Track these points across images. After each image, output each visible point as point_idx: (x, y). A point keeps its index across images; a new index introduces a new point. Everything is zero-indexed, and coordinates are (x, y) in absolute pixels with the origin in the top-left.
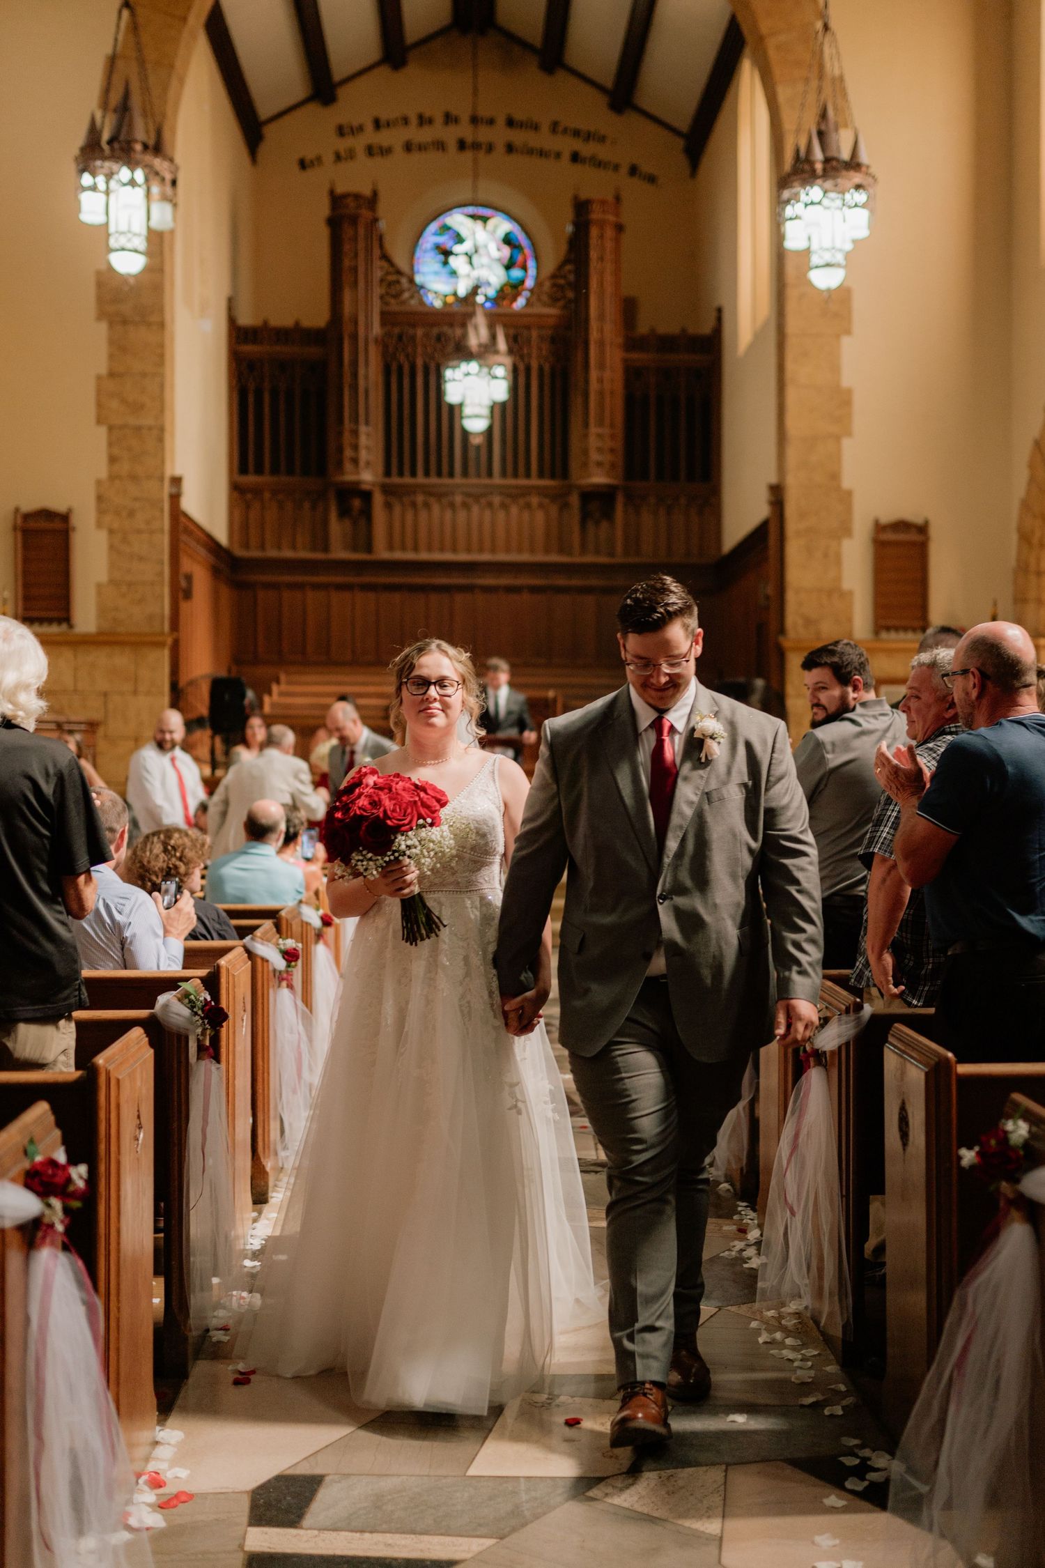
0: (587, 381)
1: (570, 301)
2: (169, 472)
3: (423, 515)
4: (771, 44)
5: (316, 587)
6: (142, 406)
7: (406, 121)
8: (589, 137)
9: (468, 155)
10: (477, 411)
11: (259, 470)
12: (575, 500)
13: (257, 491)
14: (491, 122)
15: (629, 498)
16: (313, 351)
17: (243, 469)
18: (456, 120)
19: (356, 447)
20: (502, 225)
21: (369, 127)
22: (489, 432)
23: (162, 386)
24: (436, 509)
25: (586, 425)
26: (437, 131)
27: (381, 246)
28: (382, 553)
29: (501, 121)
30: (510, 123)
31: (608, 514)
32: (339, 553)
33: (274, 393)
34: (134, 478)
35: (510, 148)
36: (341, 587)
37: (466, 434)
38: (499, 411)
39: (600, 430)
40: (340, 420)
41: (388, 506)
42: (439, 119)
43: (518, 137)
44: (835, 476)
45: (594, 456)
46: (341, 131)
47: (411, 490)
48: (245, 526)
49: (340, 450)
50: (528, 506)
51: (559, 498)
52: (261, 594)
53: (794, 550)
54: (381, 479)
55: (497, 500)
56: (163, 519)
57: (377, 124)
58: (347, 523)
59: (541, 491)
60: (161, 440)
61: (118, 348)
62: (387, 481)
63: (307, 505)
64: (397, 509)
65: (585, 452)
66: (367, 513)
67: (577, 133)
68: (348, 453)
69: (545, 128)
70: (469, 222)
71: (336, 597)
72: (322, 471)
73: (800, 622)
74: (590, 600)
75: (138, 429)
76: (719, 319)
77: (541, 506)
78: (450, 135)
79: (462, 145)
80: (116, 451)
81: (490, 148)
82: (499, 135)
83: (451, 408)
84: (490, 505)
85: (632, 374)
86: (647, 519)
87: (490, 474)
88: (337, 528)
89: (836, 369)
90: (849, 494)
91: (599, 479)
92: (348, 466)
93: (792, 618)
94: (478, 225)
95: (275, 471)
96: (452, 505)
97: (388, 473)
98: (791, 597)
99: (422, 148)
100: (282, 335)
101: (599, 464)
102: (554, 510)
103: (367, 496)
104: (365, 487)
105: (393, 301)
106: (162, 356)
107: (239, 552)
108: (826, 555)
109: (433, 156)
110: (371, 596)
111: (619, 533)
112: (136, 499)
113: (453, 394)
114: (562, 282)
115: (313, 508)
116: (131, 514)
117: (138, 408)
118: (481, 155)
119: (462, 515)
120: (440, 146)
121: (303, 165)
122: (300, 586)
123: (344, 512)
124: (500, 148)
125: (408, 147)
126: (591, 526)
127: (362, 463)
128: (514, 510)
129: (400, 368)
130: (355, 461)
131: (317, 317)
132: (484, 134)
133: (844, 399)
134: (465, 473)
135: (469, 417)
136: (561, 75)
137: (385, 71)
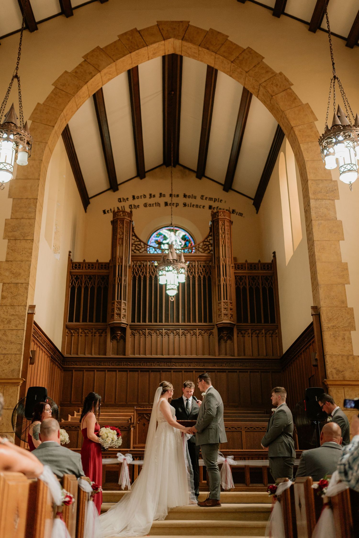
0: (219, 281)
1: (211, 251)
2: (29, 303)
3: (148, 339)
4: (296, 130)
5: (99, 370)
6: (20, 274)
7: (145, 196)
8: (215, 200)
9: (169, 207)
10: (172, 287)
11: (78, 320)
12: (215, 331)
13: (76, 329)
14: (178, 196)
15: (239, 331)
16: (104, 272)
17: (71, 320)
18: (164, 196)
19: (120, 309)
20: (181, 233)
21: (131, 198)
22: (177, 295)
23: (29, 266)
24: (154, 336)
25: (220, 299)
26: (157, 199)
27: (133, 231)
28: (129, 354)
29: (181, 195)
30: (185, 196)
31: (230, 337)
32: (110, 355)
33: (86, 288)
34: (12, 306)
35: (185, 205)
36: (110, 370)
37: (167, 296)
38: (182, 287)
39: (225, 301)
40: (114, 299)
41: (133, 334)
42: (158, 195)
43: (188, 201)
44: (344, 302)
45: (223, 312)
46: (120, 200)
47: (143, 328)
48: (70, 343)
49: (113, 310)
50: (195, 334)
51: (209, 331)
52: (74, 373)
53: (327, 336)
54: (130, 323)
55: (181, 331)
56: (24, 324)
57: (134, 197)
58: (115, 342)
59: (200, 328)
60: (27, 289)
61: (11, 250)
62: (133, 324)
63: (97, 335)
64: (137, 336)
65: (220, 310)
66: (124, 338)
67: (211, 199)
68: (116, 311)
69: (199, 198)
70: (169, 232)
71: (108, 374)
72: (105, 320)
73: (334, 371)
74: (224, 375)
75: (17, 284)
76: (275, 256)
77: (200, 334)
78: (162, 201)
79: (166, 204)
80: (5, 294)
81: (177, 205)
82: (181, 200)
83: (161, 286)
84: (178, 334)
85: (238, 279)
86: (248, 339)
87: (178, 321)
88: (110, 345)
89: (339, 254)
90: (352, 309)
91: (226, 321)
92: (116, 317)
93: (330, 370)
94: (172, 233)
95: (84, 320)
96: (161, 334)
97: (133, 321)
98: (328, 359)
99: (150, 205)
100: (91, 265)
101: (226, 315)
102: (206, 336)
103: (124, 330)
104: (123, 326)
105: (137, 252)
106: (31, 253)
107: (66, 355)
108: (344, 339)
109: (155, 208)
110: (124, 374)
111: (236, 345)
112: (13, 315)
113: (162, 281)
114: (207, 243)
115: (100, 336)
116: (9, 322)
117: (17, 275)
118: (174, 207)
119: (165, 338)
120: (158, 204)
121: (104, 212)
122: (92, 370)
123: (113, 338)
124: (181, 205)
125: (145, 205)
126: (222, 342)
127: (122, 316)
128: (189, 336)
129: (140, 277)
130: (119, 315)
131: (106, 258)
132: (175, 200)
133: (344, 268)
134: (167, 320)
135: (169, 289)
136: (204, 179)
137: (137, 179)
